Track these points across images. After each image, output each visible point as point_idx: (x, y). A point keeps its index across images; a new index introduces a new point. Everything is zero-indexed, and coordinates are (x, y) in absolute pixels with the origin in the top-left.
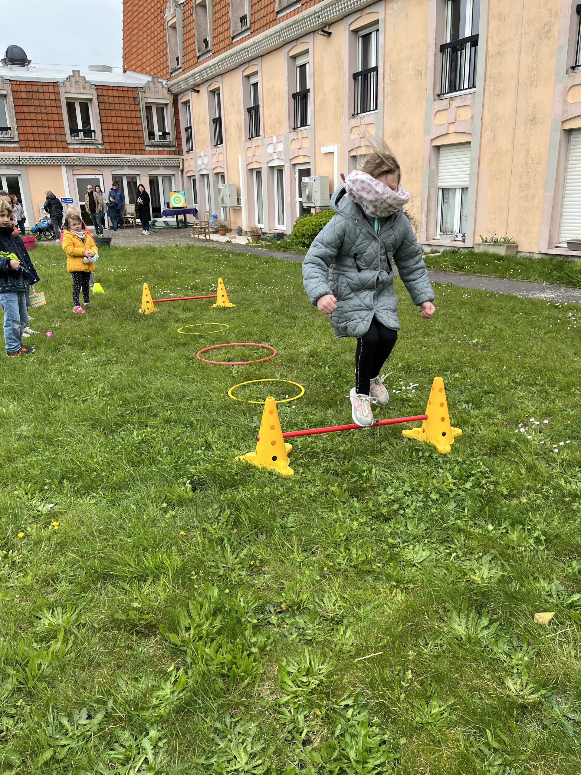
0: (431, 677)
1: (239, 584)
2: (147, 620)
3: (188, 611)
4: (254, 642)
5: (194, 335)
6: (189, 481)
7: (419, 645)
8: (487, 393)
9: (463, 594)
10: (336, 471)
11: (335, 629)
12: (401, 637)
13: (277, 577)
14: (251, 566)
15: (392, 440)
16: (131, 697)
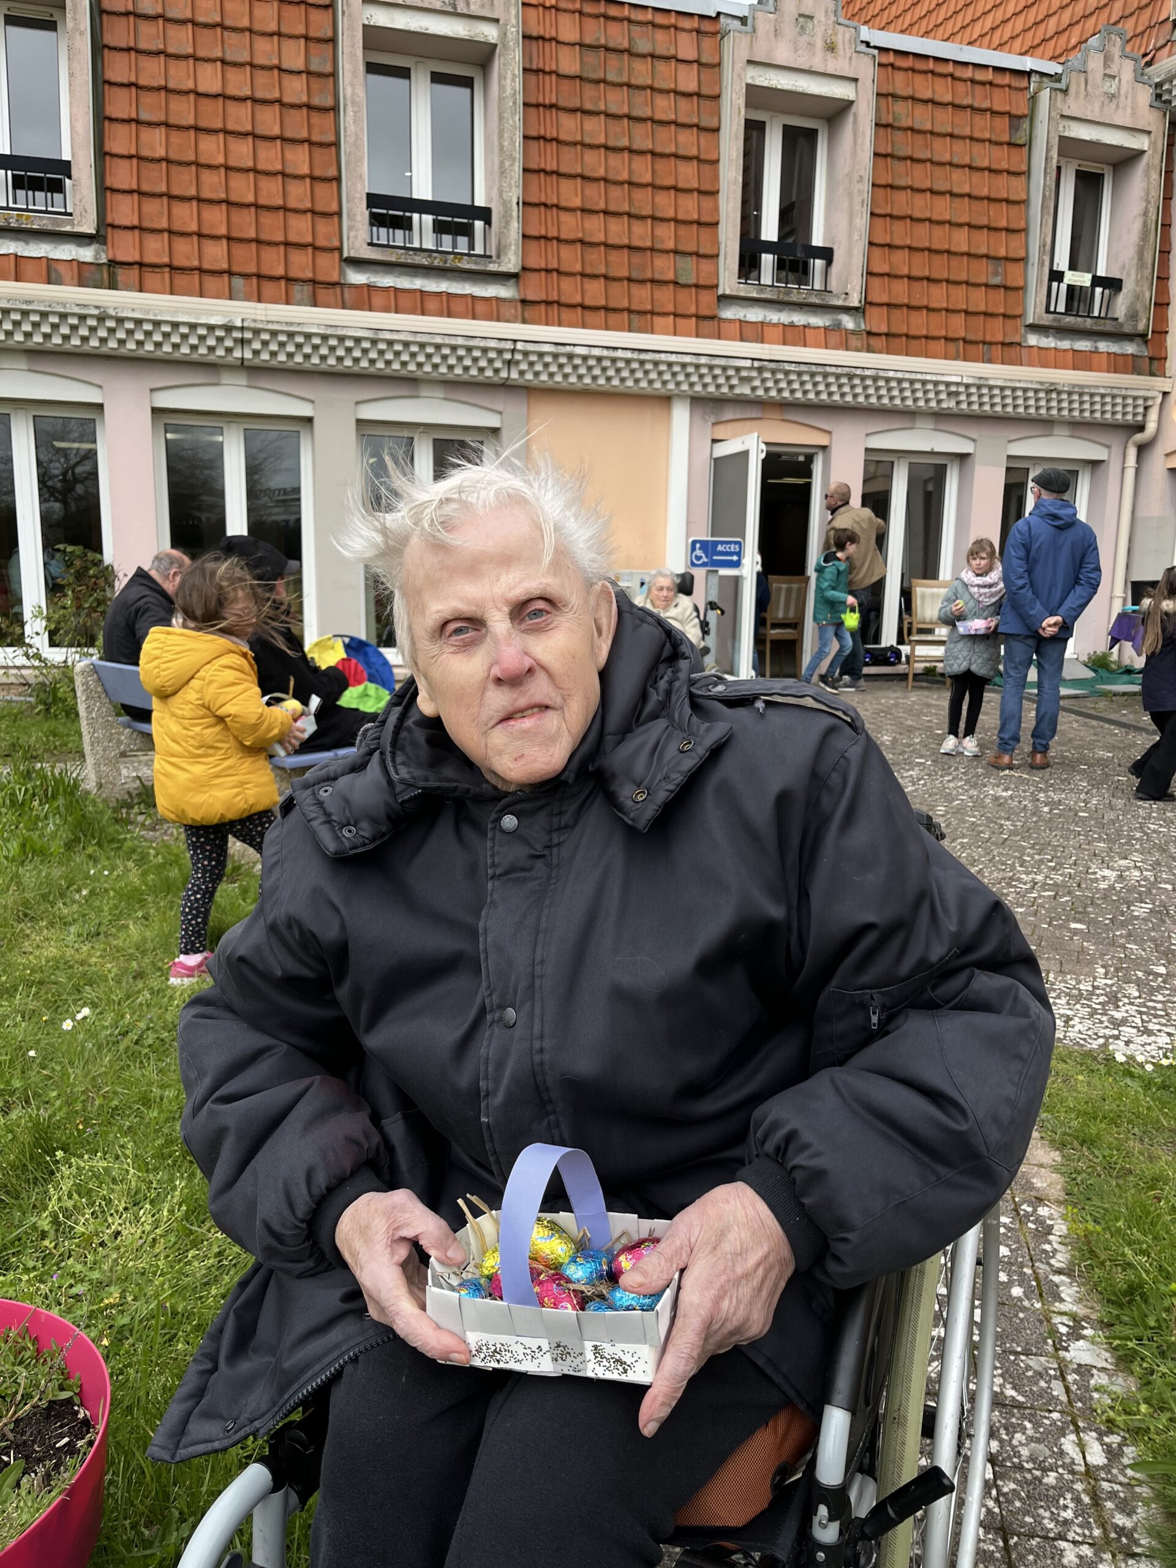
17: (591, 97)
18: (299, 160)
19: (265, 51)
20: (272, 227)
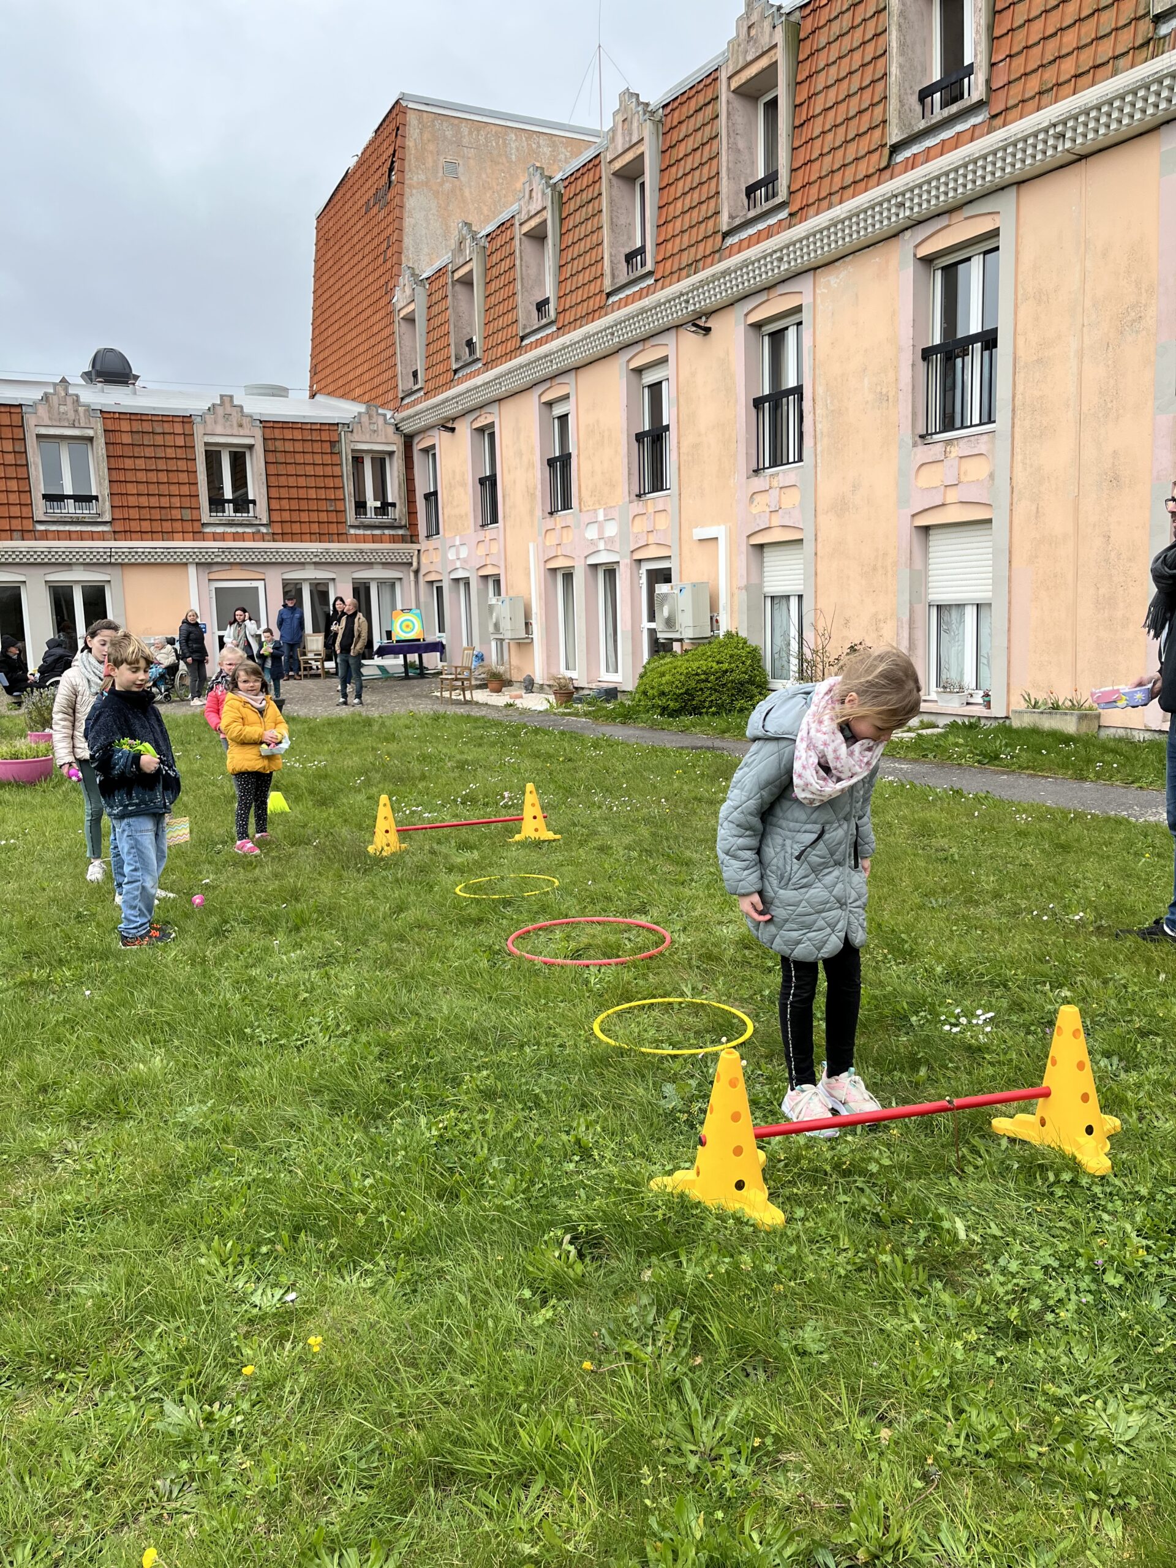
1: (741, 1496)
5: (493, 900)
6: (568, 1237)
8: (1143, 1034)
10: (877, 1215)
14: (754, 1450)
15: (976, 1141)
18: (13, 485)
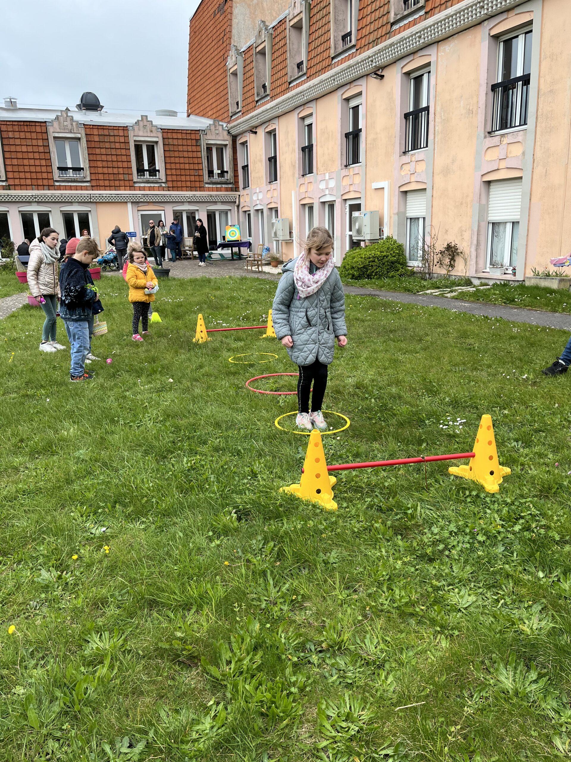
0: (475, 731)
1: (281, 619)
2: (189, 650)
3: (230, 643)
4: (294, 681)
5: (244, 364)
6: (234, 511)
7: (464, 697)
8: (537, 431)
9: (511, 645)
10: (380, 507)
11: (376, 674)
12: (445, 687)
13: (318, 614)
14: (292, 601)
15: (438, 477)
16: (171, 729)
17: (102, 145)
18: (43, 162)
19: (34, 142)
20: (39, 176)
